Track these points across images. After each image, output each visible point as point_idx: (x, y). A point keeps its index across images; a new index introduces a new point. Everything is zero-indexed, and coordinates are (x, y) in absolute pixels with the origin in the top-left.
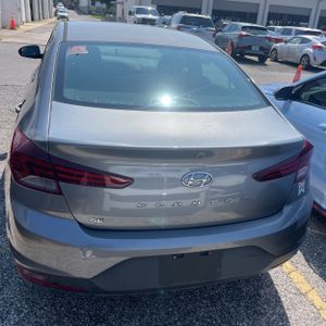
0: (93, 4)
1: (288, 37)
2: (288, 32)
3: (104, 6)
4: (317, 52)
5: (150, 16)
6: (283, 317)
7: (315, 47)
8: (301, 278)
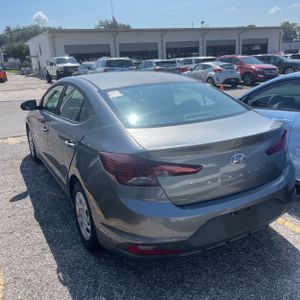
0: (6, 60)
1: (192, 66)
2: (190, 62)
3: (18, 60)
4: (218, 74)
5: (69, 64)
6: (294, 249)
7: (215, 71)
8: (292, 225)
